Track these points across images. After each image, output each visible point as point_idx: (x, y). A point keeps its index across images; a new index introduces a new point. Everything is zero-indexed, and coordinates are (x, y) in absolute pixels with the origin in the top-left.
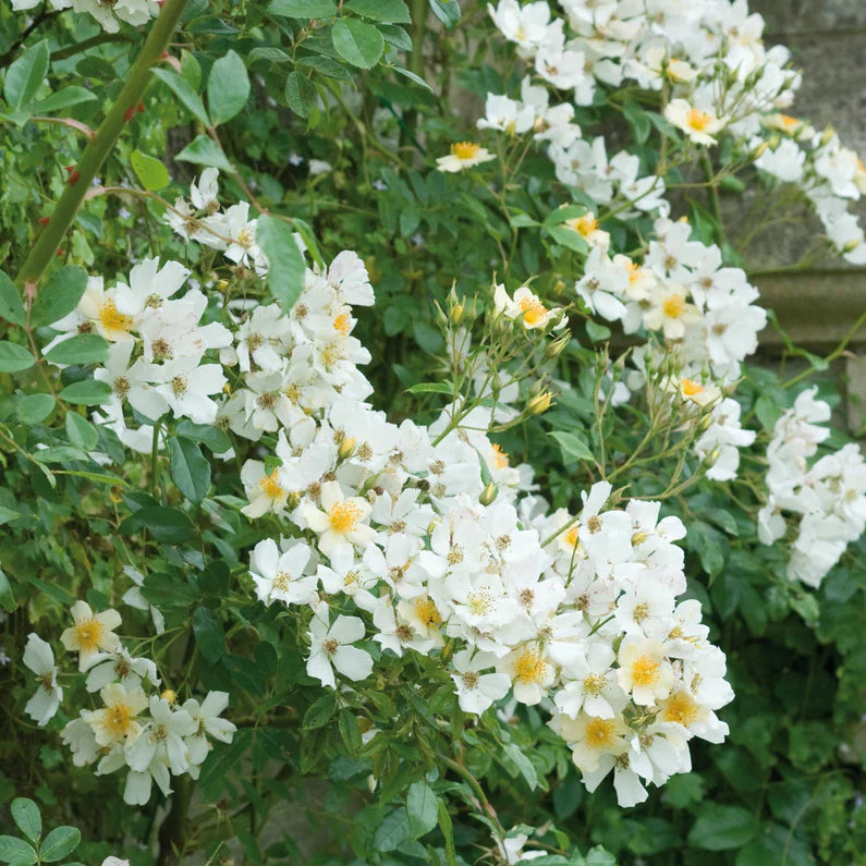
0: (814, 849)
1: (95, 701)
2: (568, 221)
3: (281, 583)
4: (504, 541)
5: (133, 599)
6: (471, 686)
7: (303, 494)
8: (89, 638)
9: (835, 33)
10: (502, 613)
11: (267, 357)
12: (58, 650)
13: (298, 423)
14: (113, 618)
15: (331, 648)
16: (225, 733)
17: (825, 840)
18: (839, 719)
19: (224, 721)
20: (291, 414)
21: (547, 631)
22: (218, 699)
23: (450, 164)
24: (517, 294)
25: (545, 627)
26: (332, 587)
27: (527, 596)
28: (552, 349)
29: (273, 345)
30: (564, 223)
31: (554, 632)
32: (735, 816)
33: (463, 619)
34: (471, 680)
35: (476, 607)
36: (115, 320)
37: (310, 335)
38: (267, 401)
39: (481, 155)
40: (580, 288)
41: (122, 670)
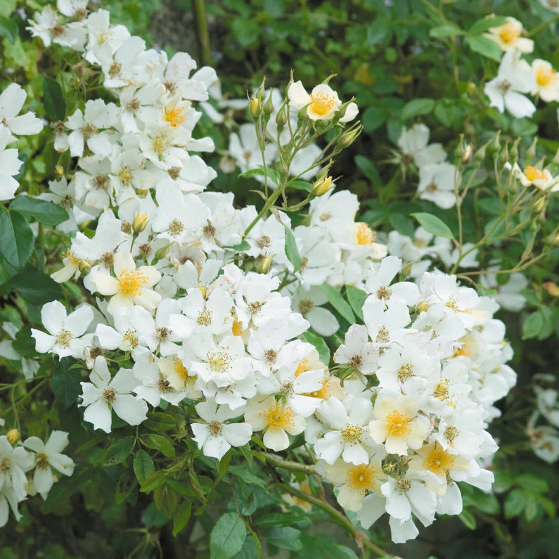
2: (492, 30)
3: (64, 339)
6: (216, 433)
7: (96, 263)
13: (125, 201)
16: (65, 467)
19: (65, 457)
21: (289, 386)
24: (316, 90)
25: (287, 383)
27: (271, 355)
28: (344, 139)
29: (110, 134)
30: (487, 32)
31: (296, 388)
35: (216, 364)
37: (141, 126)
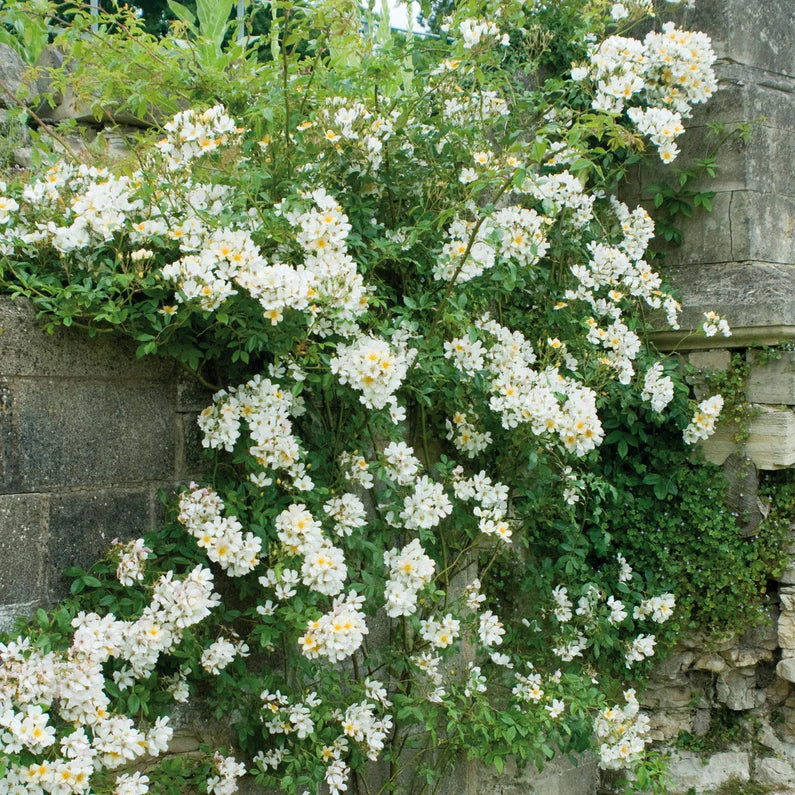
0: (677, 485)
1: (460, 434)
4: (545, 396)
5: (471, 412)
8: (459, 420)
9: (692, 265)
10: (543, 412)
11: (497, 355)
12: (453, 423)
14: (464, 415)
15: (508, 421)
17: (679, 482)
18: (686, 450)
20: (503, 369)
22: (489, 434)
23: (557, 308)
26: (508, 407)
32: (656, 476)
33: (535, 414)
34: (537, 428)
36: (460, 348)
38: (498, 366)
39: (565, 305)
40: (587, 337)
41: (467, 427)
